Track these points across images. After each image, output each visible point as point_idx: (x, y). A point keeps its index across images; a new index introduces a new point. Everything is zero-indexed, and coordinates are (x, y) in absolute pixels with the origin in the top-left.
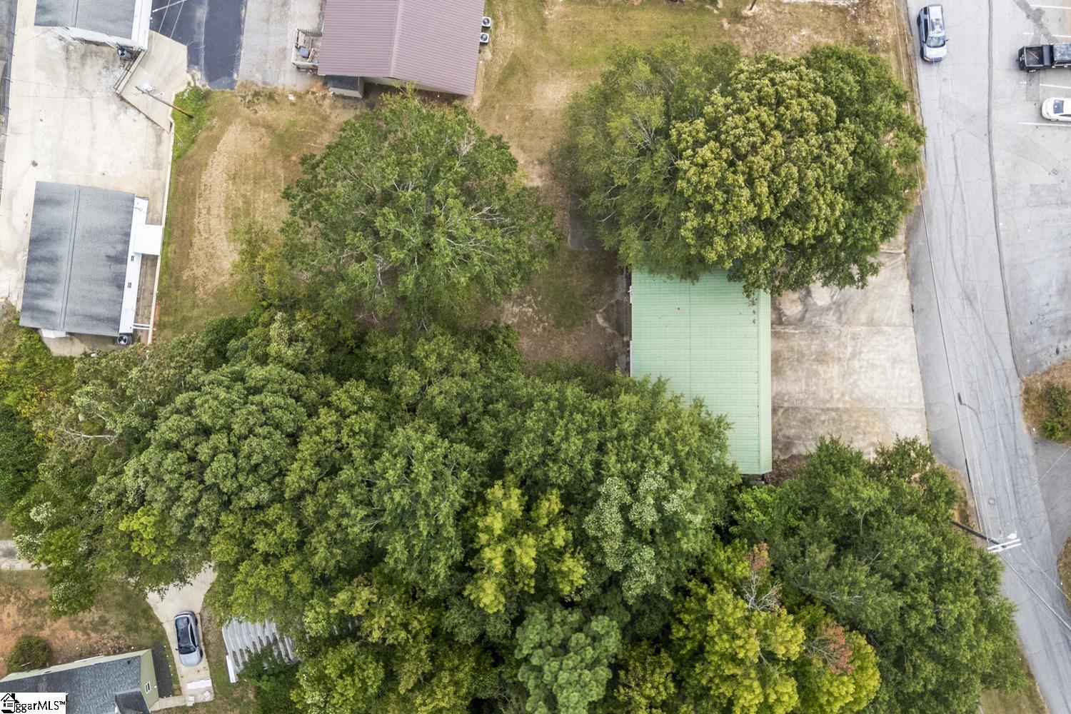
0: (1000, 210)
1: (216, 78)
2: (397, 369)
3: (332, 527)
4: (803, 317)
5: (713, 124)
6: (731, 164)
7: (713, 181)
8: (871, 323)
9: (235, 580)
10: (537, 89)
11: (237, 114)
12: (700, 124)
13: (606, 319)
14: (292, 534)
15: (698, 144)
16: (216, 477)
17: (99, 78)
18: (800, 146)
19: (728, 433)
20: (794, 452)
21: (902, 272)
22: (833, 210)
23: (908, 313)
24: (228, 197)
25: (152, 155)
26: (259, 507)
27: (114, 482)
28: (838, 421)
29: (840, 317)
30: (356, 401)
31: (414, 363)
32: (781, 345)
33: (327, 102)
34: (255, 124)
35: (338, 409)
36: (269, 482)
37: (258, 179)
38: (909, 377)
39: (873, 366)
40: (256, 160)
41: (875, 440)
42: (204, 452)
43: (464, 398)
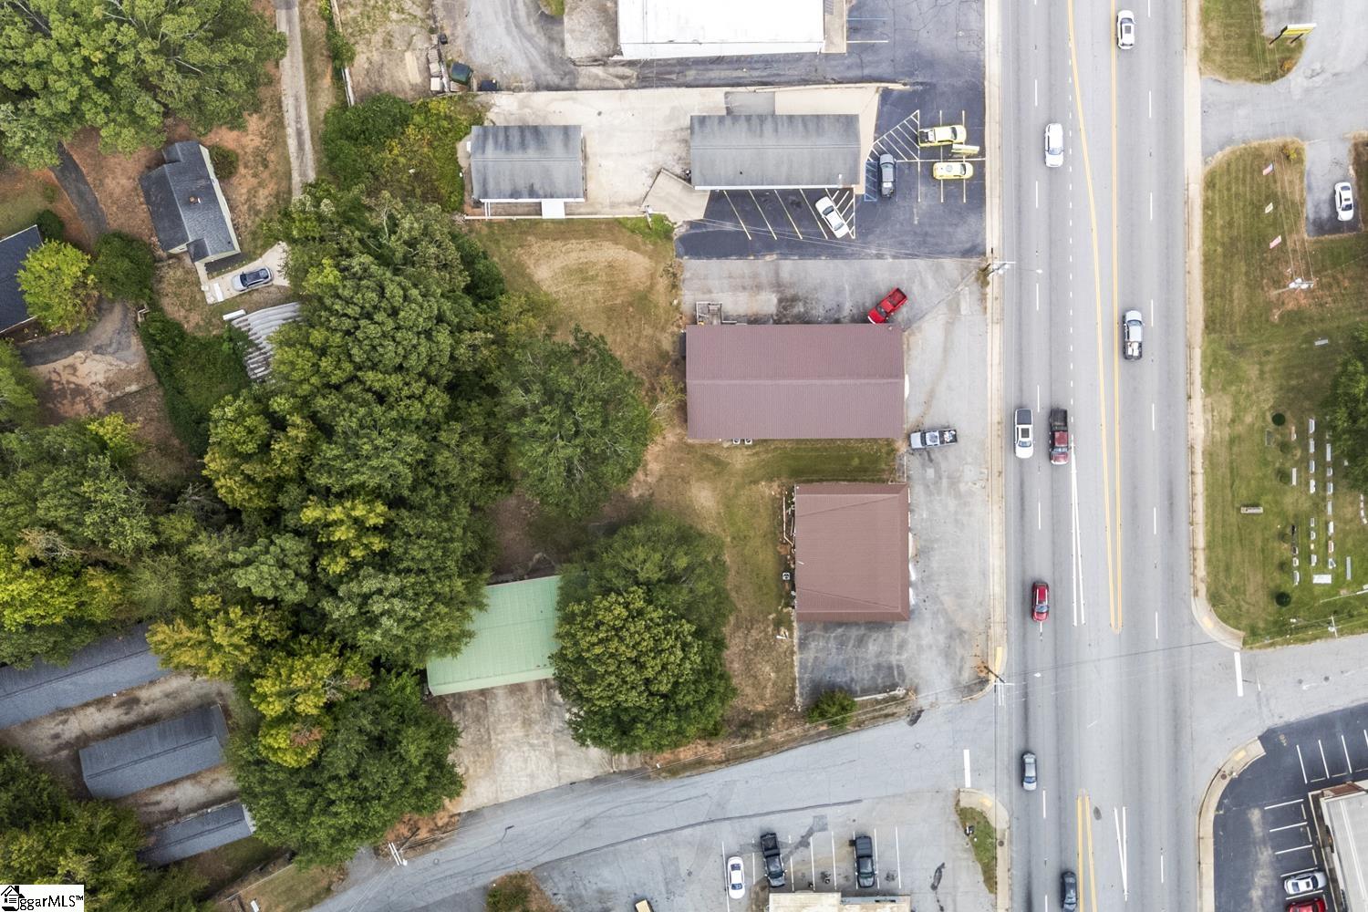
0: (655, 838)
1: (684, 245)
2: (458, 426)
3: (342, 407)
4: (555, 704)
6: (613, 628)
7: (600, 617)
8: (558, 754)
9: (298, 346)
10: (706, 484)
11: (657, 262)
13: (539, 561)
14: (334, 380)
16: (365, 327)
17: (669, 154)
19: (449, 656)
20: (454, 713)
21: (599, 772)
22: (598, 699)
23: (569, 781)
24: (595, 264)
25: (620, 200)
26: (350, 356)
27: (356, 244)
28: (481, 741)
29: (559, 731)
30: (432, 404)
31: (463, 436)
32: (532, 690)
33: (676, 329)
34: (652, 276)
35: (424, 393)
36: (368, 358)
37: (612, 284)
38: (521, 788)
39: (526, 761)
40: (624, 281)
41: (471, 771)
42: (379, 317)
43: (446, 473)
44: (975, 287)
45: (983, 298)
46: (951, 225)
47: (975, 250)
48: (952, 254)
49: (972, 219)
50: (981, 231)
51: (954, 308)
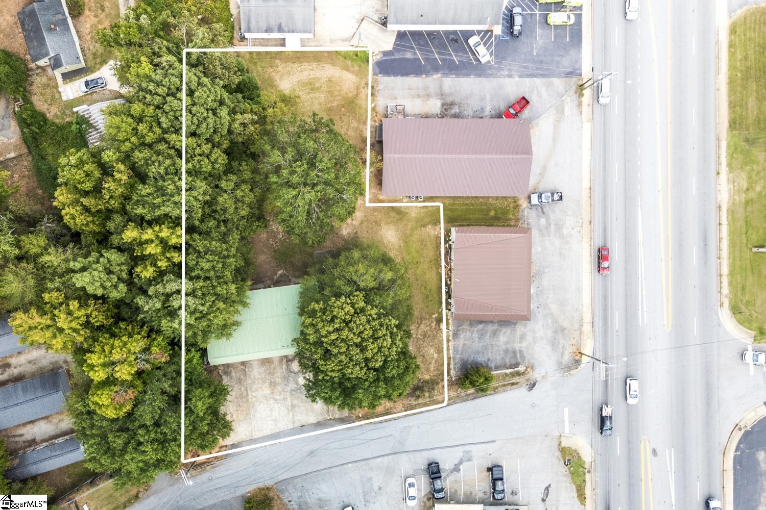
0: (357, 464)
1: (378, 66)
2: (233, 178)
3: (153, 159)
4: (292, 372)
5: (363, 310)
6: (344, 321)
8: (293, 406)
9: (123, 116)
10: (392, 226)
11: (361, 79)
12: (362, 304)
14: (148, 140)
15: (353, 306)
16: (170, 102)
17: (369, 7)
18: (355, 351)
19: (224, 338)
20: (224, 377)
21: (320, 418)
23: (300, 424)
25: (336, 38)
26: (159, 123)
27: (164, 49)
28: (241, 396)
29: (294, 391)
30: (216, 161)
31: (237, 185)
32: (276, 363)
33: (372, 123)
34: (357, 88)
35: (211, 152)
36: (172, 126)
37: (330, 93)
38: (268, 428)
39: (271, 410)
40: (339, 91)
43: (225, 210)
44: (575, 97)
45: (580, 104)
46: (558, 56)
47: (574, 73)
48: (559, 76)
49: (573, 52)
50: (578, 60)
51: (560, 111)
